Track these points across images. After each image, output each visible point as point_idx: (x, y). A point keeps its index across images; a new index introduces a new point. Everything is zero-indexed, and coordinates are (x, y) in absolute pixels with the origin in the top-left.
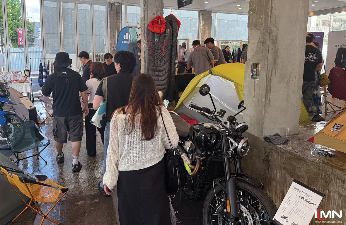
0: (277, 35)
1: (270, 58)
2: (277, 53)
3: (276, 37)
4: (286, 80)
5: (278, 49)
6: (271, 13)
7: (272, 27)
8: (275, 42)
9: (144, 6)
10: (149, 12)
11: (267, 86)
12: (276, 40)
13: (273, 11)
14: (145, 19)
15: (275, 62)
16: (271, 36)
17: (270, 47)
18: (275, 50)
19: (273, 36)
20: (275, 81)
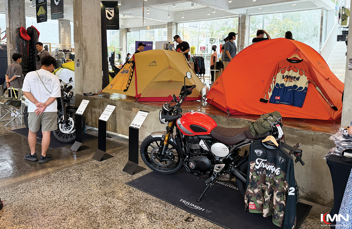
0: (86, 46)
1: (84, 56)
2: (87, 54)
3: (86, 47)
4: (93, 67)
5: (87, 53)
6: (82, 36)
7: (83, 42)
8: (85, 49)
9: (9, 19)
10: (14, 23)
11: (83, 70)
12: (86, 49)
13: (83, 35)
14: (11, 29)
15: (86, 58)
16: (83, 47)
17: (83, 51)
18: (86, 53)
19: (84, 47)
20: (87, 67)
